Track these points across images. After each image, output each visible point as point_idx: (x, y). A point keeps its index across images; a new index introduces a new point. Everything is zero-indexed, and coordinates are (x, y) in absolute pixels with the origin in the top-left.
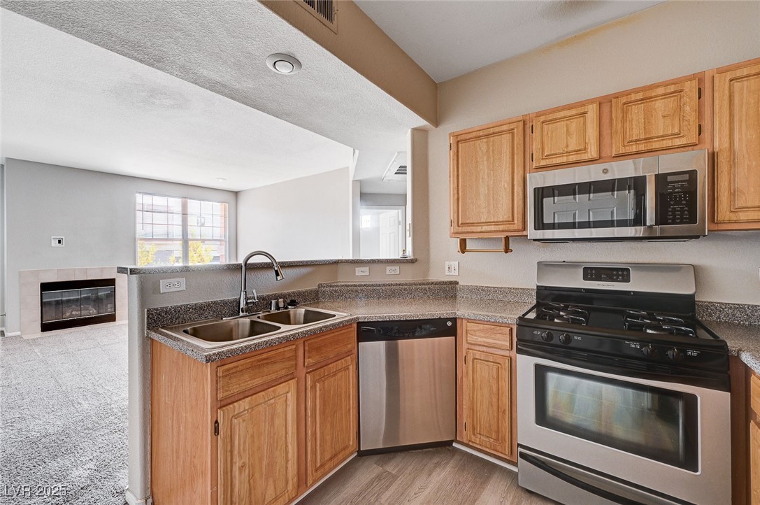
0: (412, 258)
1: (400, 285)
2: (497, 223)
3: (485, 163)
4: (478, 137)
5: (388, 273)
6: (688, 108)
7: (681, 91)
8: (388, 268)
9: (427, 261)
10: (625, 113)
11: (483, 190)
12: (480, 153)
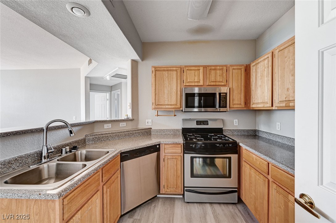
0: (131, 118)
1: (128, 131)
2: (171, 105)
3: (167, 81)
4: (164, 70)
5: (121, 126)
6: (224, 74)
7: (223, 69)
8: (121, 124)
9: (138, 120)
10: (210, 72)
11: (166, 91)
12: (165, 77)
